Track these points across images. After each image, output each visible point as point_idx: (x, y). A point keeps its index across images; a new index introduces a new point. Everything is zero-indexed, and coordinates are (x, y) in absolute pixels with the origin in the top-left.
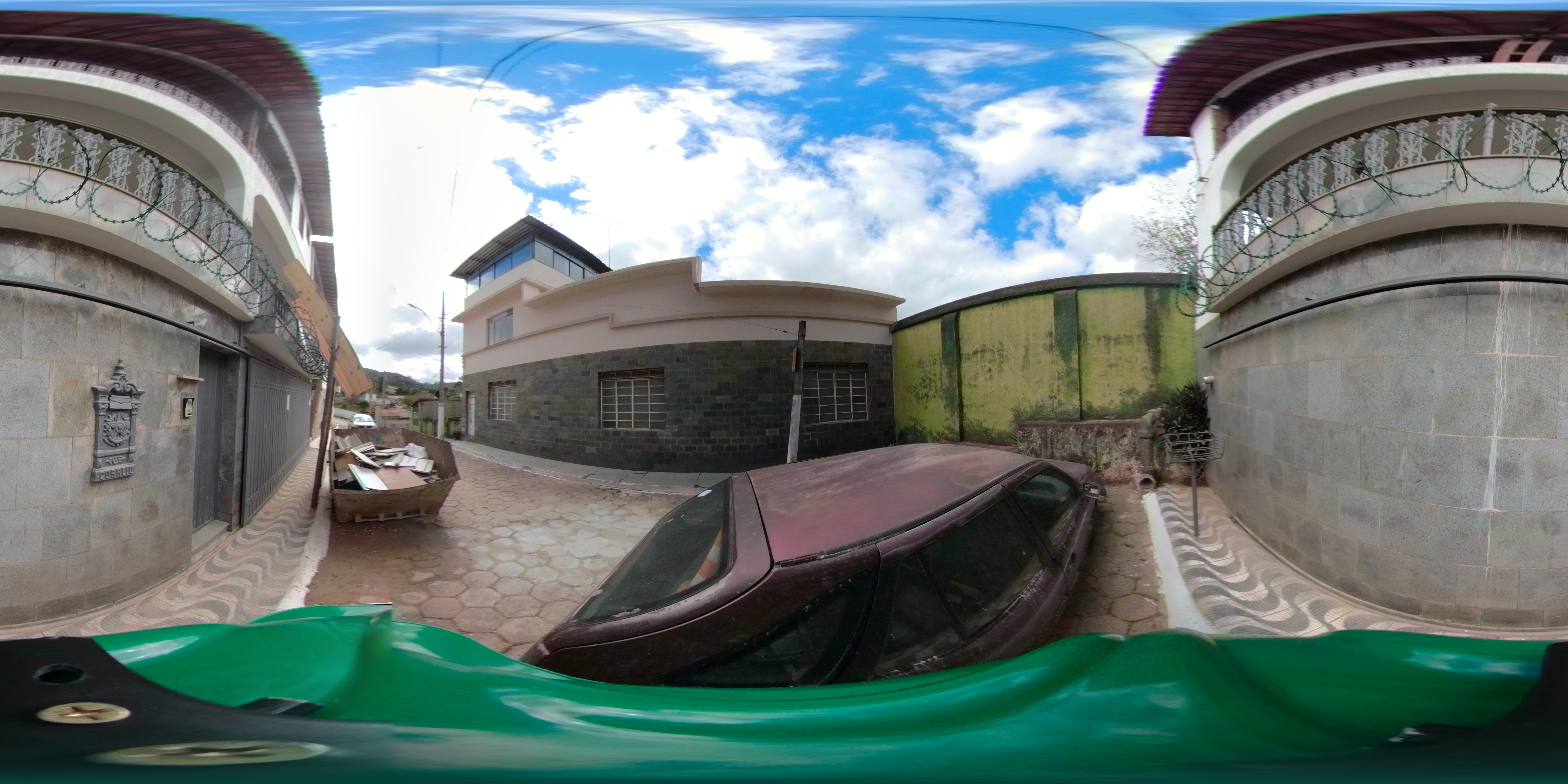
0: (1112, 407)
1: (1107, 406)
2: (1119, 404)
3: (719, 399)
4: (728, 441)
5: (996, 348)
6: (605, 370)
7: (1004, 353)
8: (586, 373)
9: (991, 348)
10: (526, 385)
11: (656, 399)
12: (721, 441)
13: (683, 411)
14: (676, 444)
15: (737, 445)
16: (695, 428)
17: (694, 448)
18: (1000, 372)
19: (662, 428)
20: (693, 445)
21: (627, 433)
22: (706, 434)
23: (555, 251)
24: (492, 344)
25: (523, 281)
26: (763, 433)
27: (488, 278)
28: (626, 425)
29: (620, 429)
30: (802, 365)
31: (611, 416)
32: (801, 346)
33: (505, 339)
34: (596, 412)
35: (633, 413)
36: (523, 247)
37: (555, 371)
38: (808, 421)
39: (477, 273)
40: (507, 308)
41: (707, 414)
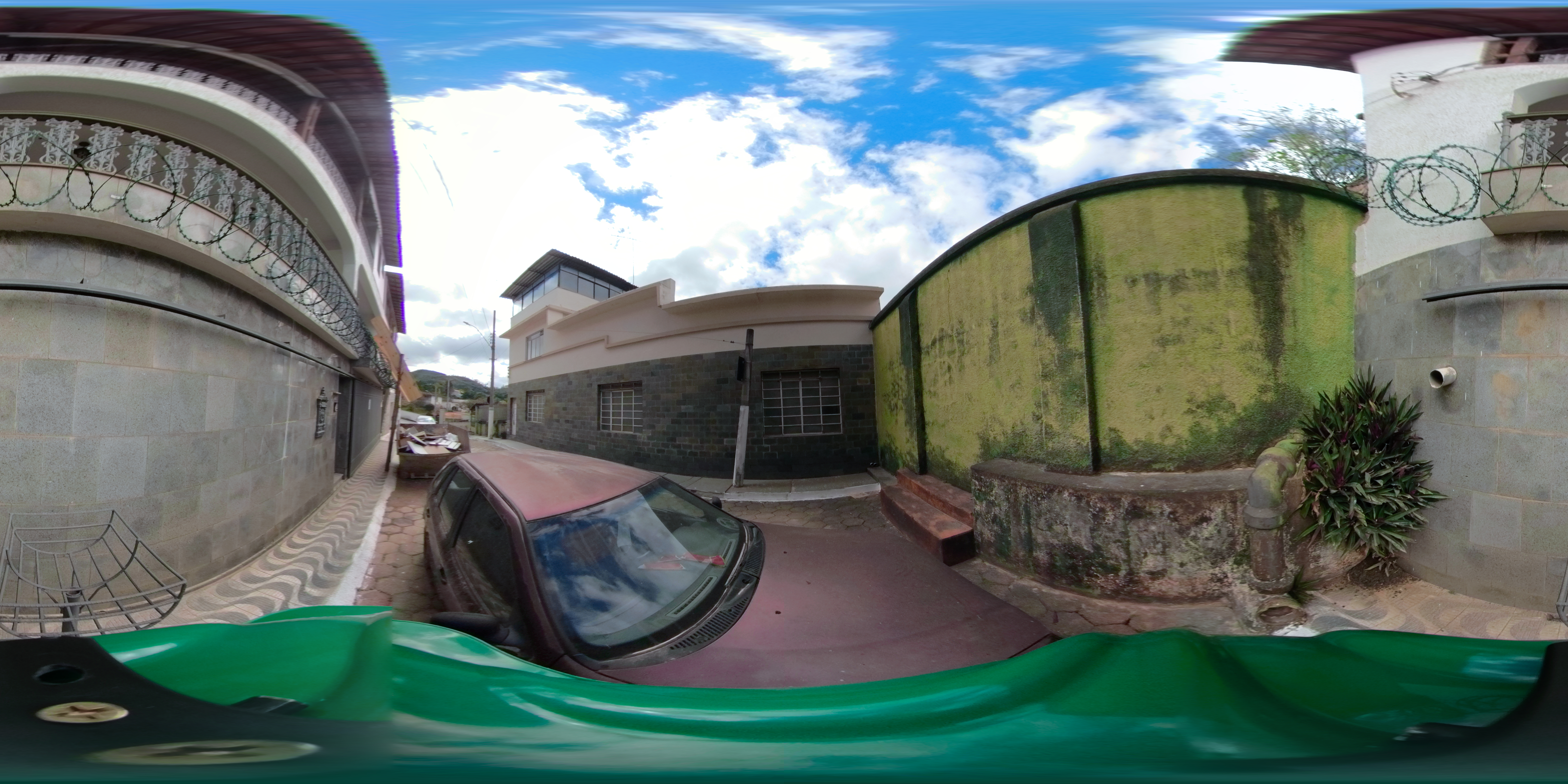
0: (1170, 441)
1: (1156, 440)
2: (1186, 435)
3: (683, 408)
4: (690, 447)
5: (955, 332)
6: (602, 382)
7: (965, 337)
8: (590, 385)
9: (950, 332)
10: (551, 394)
11: (636, 407)
12: (685, 446)
13: (656, 418)
14: (651, 446)
15: (698, 451)
16: (664, 433)
17: (664, 451)
18: (960, 371)
19: (641, 432)
20: (663, 448)
21: (616, 435)
22: (673, 440)
24: (529, 359)
25: (548, 308)
26: (722, 442)
27: (528, 301)
28: (619, 428)
29: (613, 431)
30: (748, 375)
31: (606, 420)
32: (747, 357)
33: (538, 355)
34: (596, 418)
35: (622, 418)
36: (552, 275)
37: (570, 383)
39: (520, 296)
40: (539, 329)
41: (673, 422)
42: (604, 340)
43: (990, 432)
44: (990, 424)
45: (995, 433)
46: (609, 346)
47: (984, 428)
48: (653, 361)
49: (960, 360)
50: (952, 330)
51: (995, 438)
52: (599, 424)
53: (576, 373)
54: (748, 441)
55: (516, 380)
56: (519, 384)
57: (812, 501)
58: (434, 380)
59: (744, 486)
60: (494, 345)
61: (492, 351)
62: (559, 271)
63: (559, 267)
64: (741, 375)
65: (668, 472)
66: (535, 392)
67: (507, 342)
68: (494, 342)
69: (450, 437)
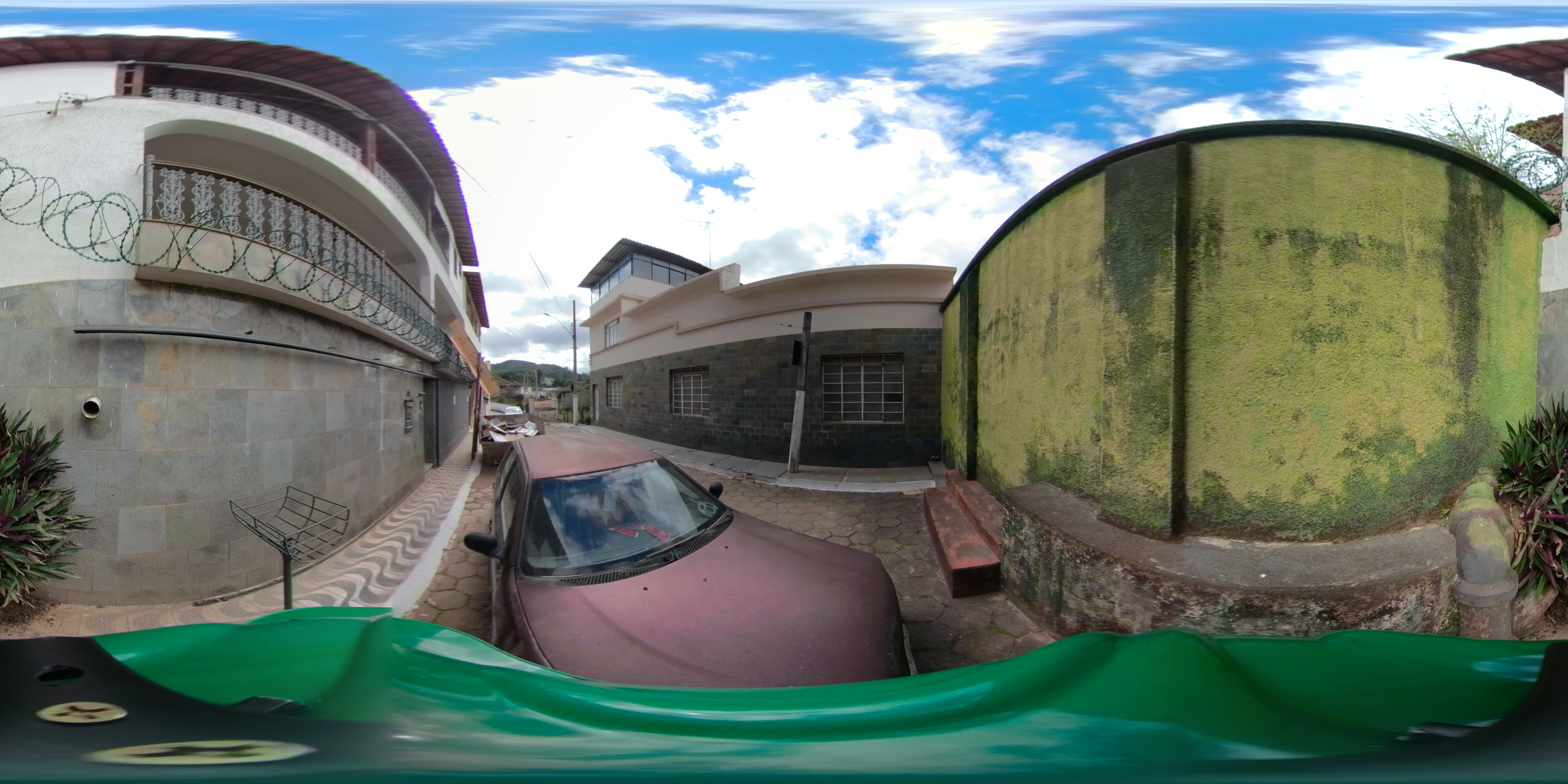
3: (747, 392)
4: (752, 430)
5: (1010, 313)
6: (673, 368)
7: (1020, 319)
8: (662, 370)
9: (1006, 313)
10: (628, 380)
11: (705, 391)
12: (747, 429)
13: (721, 402)
14: (717, 429)
15: (760, 435)
16: (729, 417)
17: (729, 434)
18: (1013, 362)
19: (708, 415)
20: (728, 431)
21: (686, 418)
22: (736, 423)
23: (653, 264)
24: (608, 346)
25: (622, 297)
26: (781, 426)
27: (605, 289)
28: (689, 411)
29: (683, 415)
30: (804, 360)
31: (679, 404)
32: (803, 340)
33: (615, 342)
34: (668, 401)
35: (692, 401)
36: (626, 263)
37: (645, 369)
38: (828, 417)
39: (598, 284)
40: (616, 317)
41: (737, 405)
42: (673, 326)
43: (1039, 446)
44: (1039, 435)
45: (1044, 448)
46: (679, 332)
47: (1033, 438)
48: (717, 346)
49: (1013, 349)
50: (1008, 311)
51: (1043, 454)
52: (671, 408)
53: (650, 359)
54: (804, 427)
55: (597, 368)
56: (600, 370)
57: (861, 494)
58: (523, 369)
59: (799, 472)
60: (575, 332)
61: (574, 337)
62: (632, 259)
63: (632, 256)
64: (797, 360)
65: (733, 455)
66: (614, 378)
67: (588, 329)
68: (575, 329)
69: (529, 426)
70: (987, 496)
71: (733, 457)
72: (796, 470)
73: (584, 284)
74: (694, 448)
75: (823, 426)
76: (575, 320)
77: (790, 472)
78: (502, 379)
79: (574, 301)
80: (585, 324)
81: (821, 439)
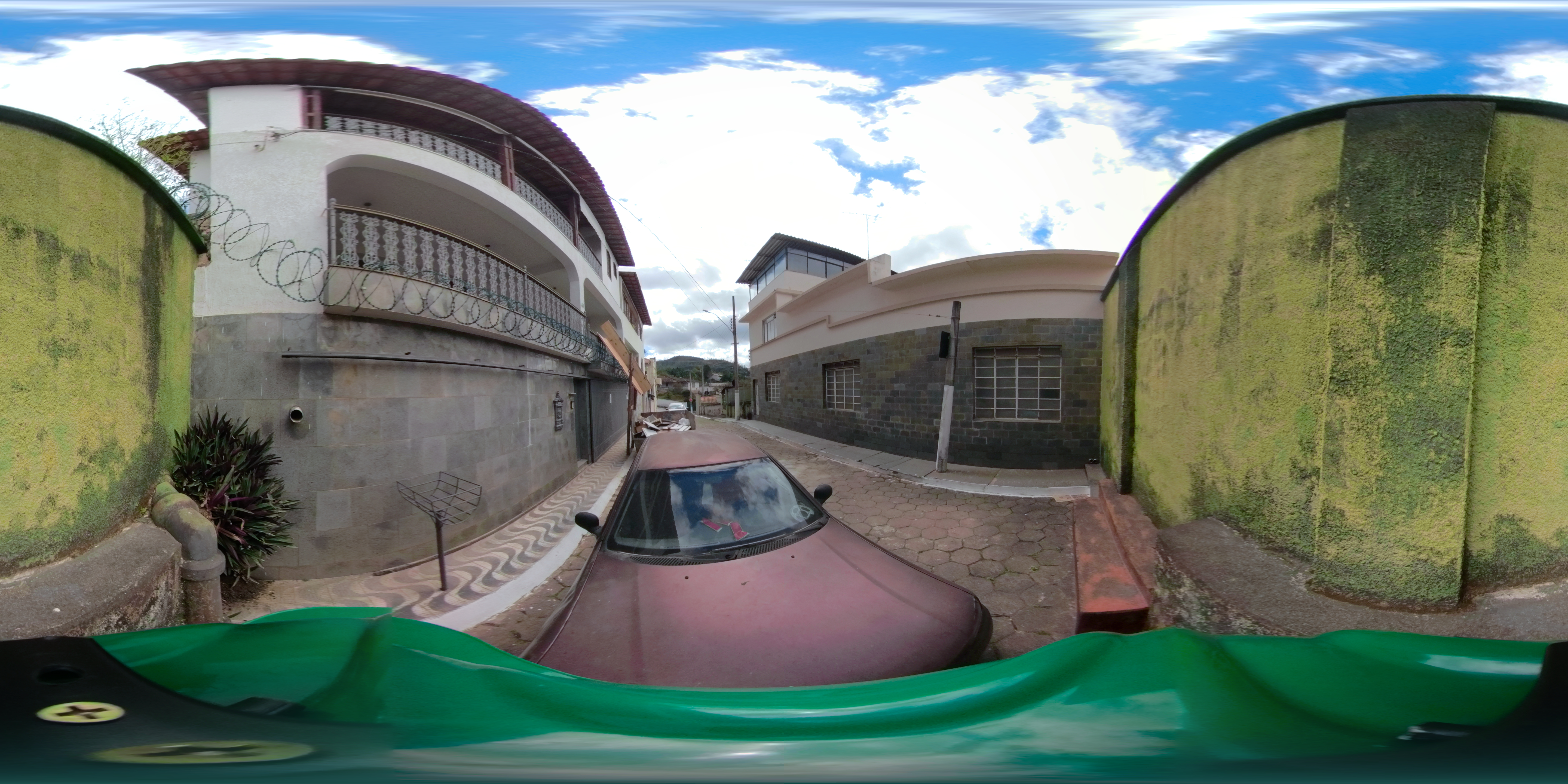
3: (896, 386)
4: (902, 426)
6: (827, 362)
8: (816, 365)
10: (784, 375)
11: (857, 385)
12: (897, 425)
13: (872, 396)
14: (868, 424)
15: (910, 431)
16: (880, 412)
17: (879, 429)
19: (860, 410)
20: (878, 427)
21: (839, 412)
22: (887, 418)
23: (808, 258)
24: (766, 341)
25: (776, 292)
26: (931, 423)
27: (762, 285)
28: (841, 406)
29: (836, 409)
30: (952, 352)
31: (831, 399)
32: (952, 332)
33: (773, 338)
34: (822, 395)
35: (844, 396)
36: (781, 258)
37: (800, 363)
38: (981, 414)
39: (756, 280)
40: (772, 312)
41: (888, 400)
42: (825, 320)
46: (831, 325)
48: (869, 339)
49: (1178, 337)
52: (825, 402)
53: (807, 353)
54: (953, 424)
55: (756, 364)
56: (759, 366)
57: (1009, 498)
58: (692, 365)
59: (947, 471)
60: (735, 328)
61: (734, 333)
62: (787, 253)
63: (787, 250)
64: (944, 352)
65: (883, 450)
66: (772, 373)
67: (747, 325)
68: (734, 325)
69: (682, 422)
70: (1142, 517)
71: (884, 454)
72: (944, 470)
73: (741, 280)
74: (847, 443)
75: (975, 423)
76: (734, 316)
77: (937, 471)
78: (670, 376)
79: (733, 297)
80: (743, 320)
81: (973, 437)
